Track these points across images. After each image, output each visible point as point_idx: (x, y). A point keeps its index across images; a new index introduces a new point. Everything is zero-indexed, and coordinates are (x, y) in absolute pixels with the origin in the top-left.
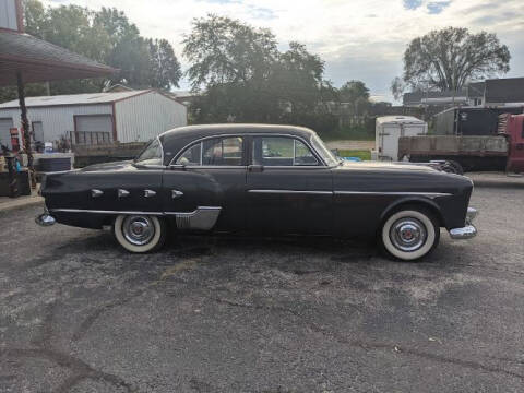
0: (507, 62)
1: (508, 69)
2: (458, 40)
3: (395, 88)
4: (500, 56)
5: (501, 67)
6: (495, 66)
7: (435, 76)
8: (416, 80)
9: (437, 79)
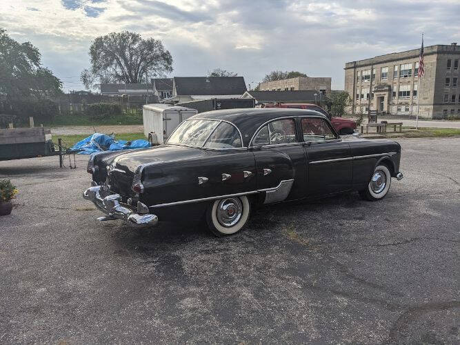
0: (170, 64)
1: (171, 69)
2: (133, 43)
3: (85, 79)
4: (165, 59)
5: (167, 68)
6: (163, 66)
7: (119, 70)
8: (102, 72)
9: (121, 74)
